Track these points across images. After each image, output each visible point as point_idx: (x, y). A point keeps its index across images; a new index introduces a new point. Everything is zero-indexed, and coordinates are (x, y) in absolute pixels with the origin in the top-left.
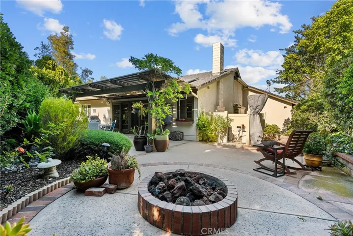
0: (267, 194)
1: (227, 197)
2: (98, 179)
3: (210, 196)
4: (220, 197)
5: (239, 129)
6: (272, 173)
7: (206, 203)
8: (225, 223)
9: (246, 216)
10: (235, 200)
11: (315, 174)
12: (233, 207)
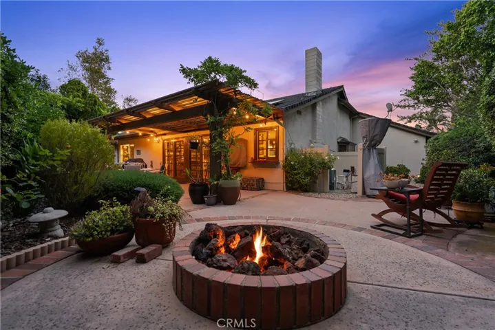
0: (399, 261)
1: (327, 262)
2: (115, 236)
3: (296, 260)
4: (315, 261)
5: (346, 173)
6: (401, 232)
7: (289, 271)
8: (323, 308)
9: (363, 296)
10: (341, 265)
11: (473, 233)
12: (339, 278)
